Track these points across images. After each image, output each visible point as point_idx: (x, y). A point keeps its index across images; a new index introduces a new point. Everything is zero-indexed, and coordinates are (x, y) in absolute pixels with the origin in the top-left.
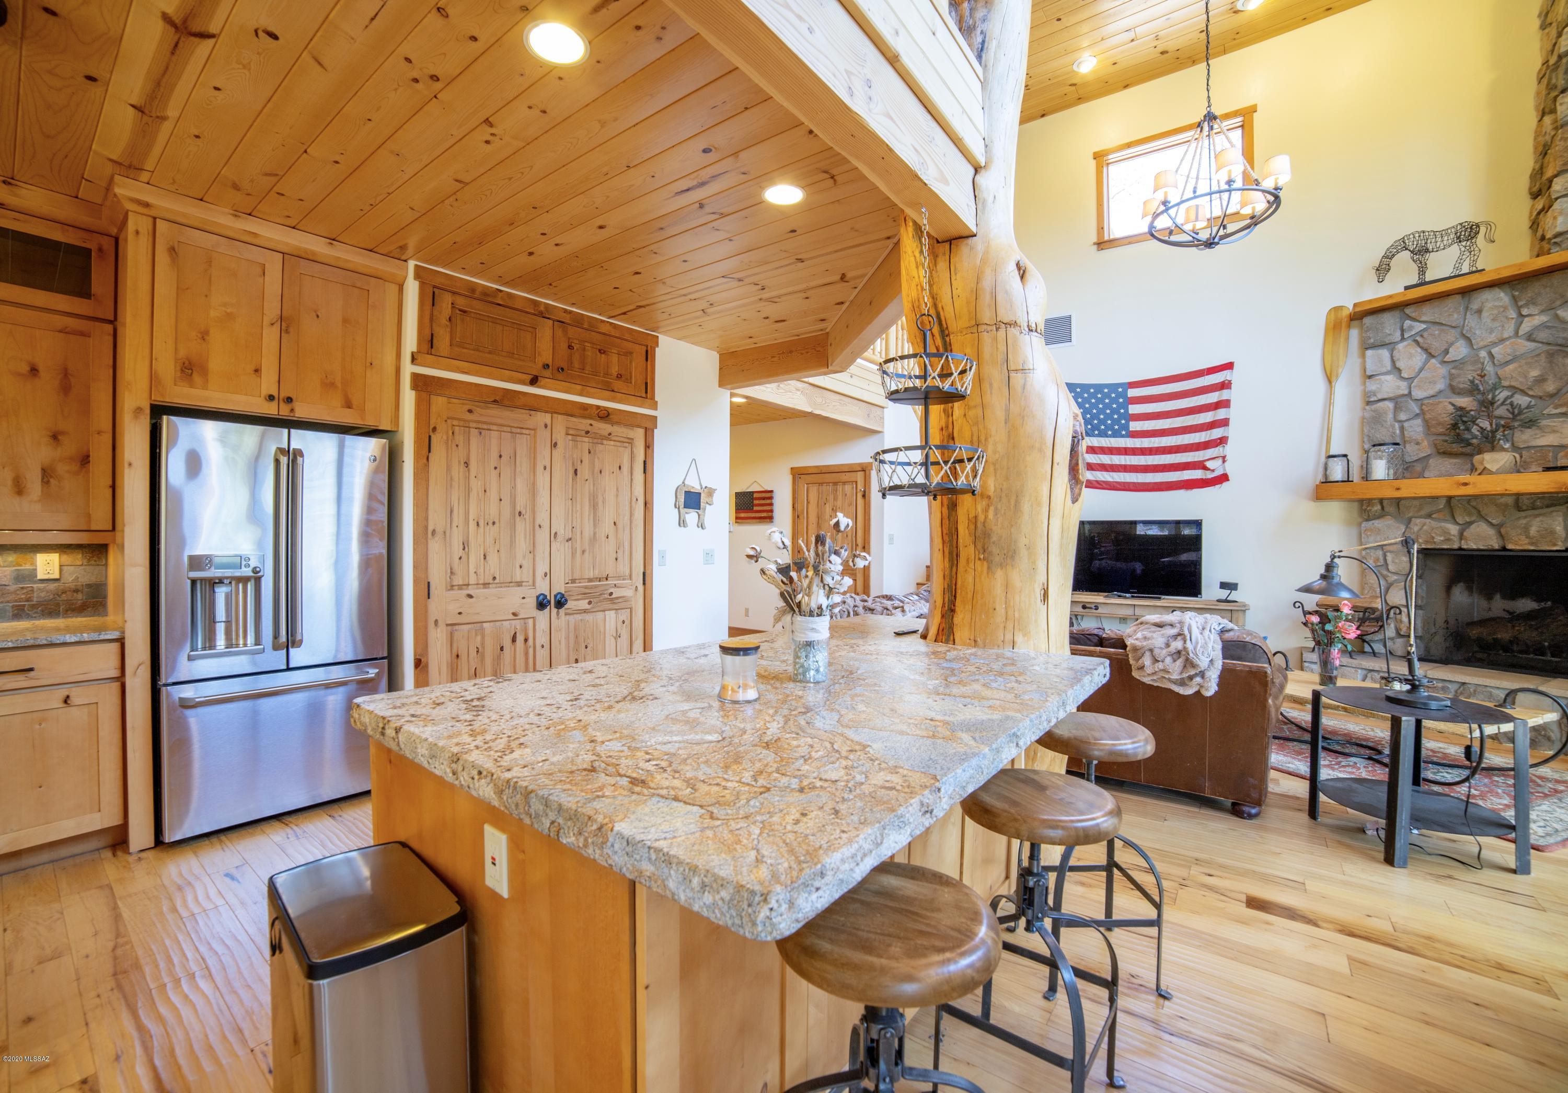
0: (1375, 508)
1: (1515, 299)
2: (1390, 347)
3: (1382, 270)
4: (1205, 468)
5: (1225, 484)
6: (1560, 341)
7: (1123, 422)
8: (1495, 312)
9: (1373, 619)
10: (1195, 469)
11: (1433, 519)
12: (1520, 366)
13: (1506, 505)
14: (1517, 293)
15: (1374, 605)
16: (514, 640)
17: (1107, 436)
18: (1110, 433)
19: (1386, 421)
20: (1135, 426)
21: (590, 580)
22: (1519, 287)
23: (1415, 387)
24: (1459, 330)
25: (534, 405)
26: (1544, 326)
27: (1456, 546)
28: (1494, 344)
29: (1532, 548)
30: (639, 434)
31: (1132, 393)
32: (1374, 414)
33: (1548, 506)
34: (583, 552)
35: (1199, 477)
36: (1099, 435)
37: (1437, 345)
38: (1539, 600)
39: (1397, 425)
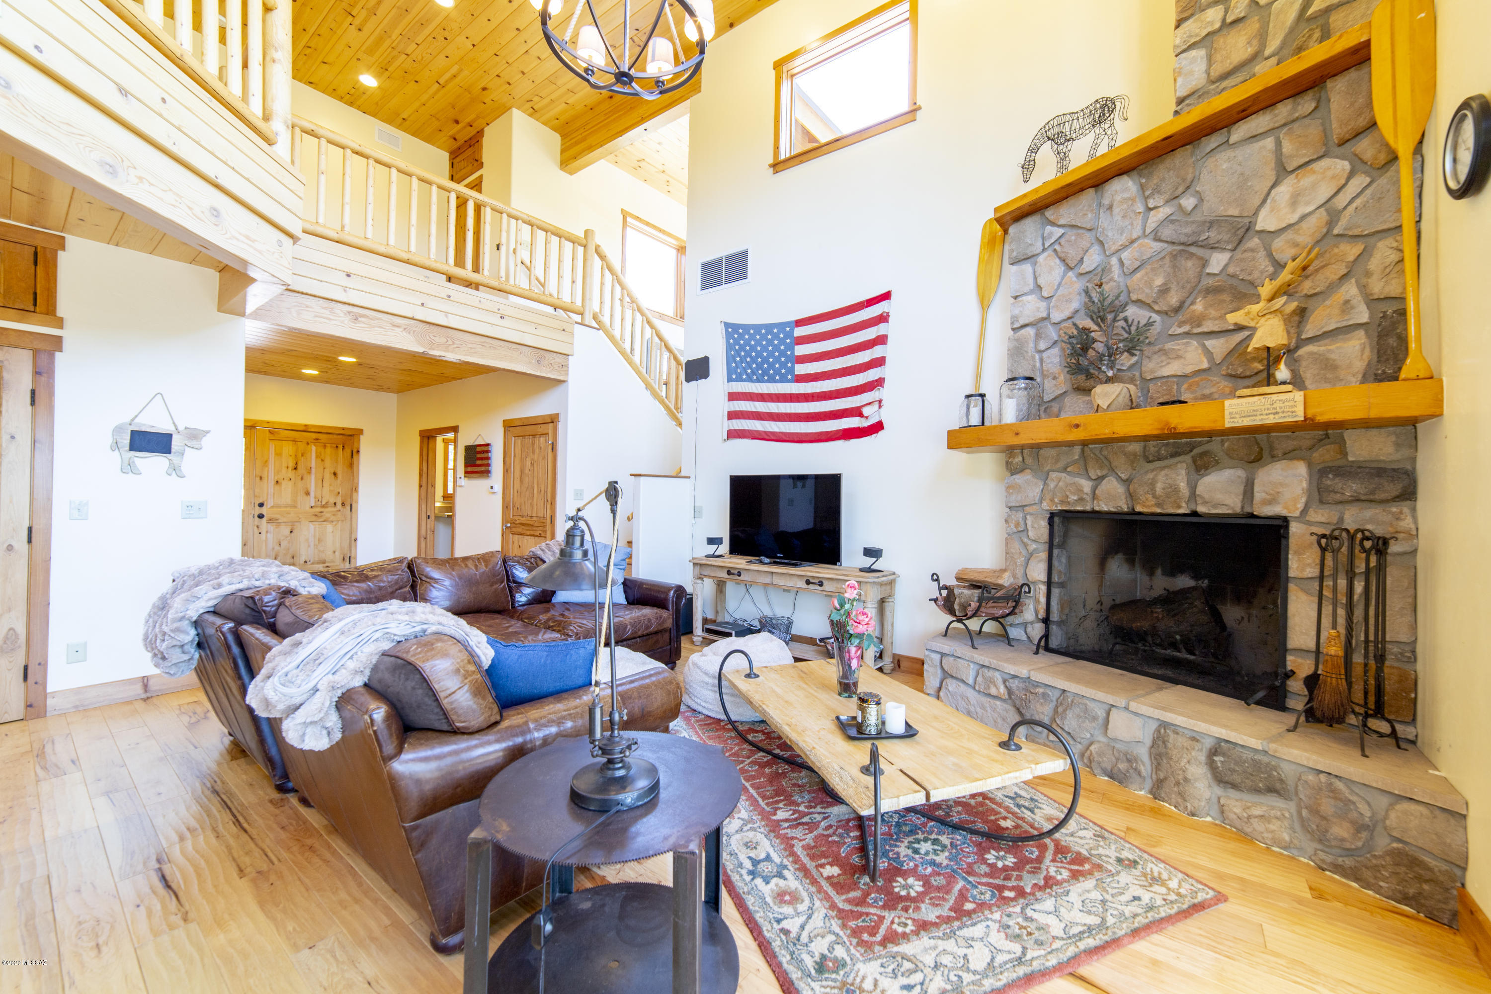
0: (1016, 460)
1: (1142, 188)
2: (1032, 260)
3: (1028, 167)
4: (861, 415)
5: (881, 433)
6: (1183, 239)
7: (789, 365)
8: (1125, 206)
9: (999, 598)
10: (852, 416)
11: (1069, 473)
12: (1147, 274)
13: (1135, 455)
14: (1143, 181)
15: (1000, 582)
17: (775, 382)
18: (777, 378)
19: (1027, 352)
20: (801, 369)
22: (1146, 172)
23: (1053, 307)
24: (1094, 233)
26: (1168, 220)
27: (1088, 508)
28: (1125, 247)
29: (1159, 511)
31: (800, 332)
32: (1015, 343)
33: (1173, 456)
35: (856, 426)
36: (768, 381)
37: (1072, 254)
38: (1196, 577)
39: (1037, 357)
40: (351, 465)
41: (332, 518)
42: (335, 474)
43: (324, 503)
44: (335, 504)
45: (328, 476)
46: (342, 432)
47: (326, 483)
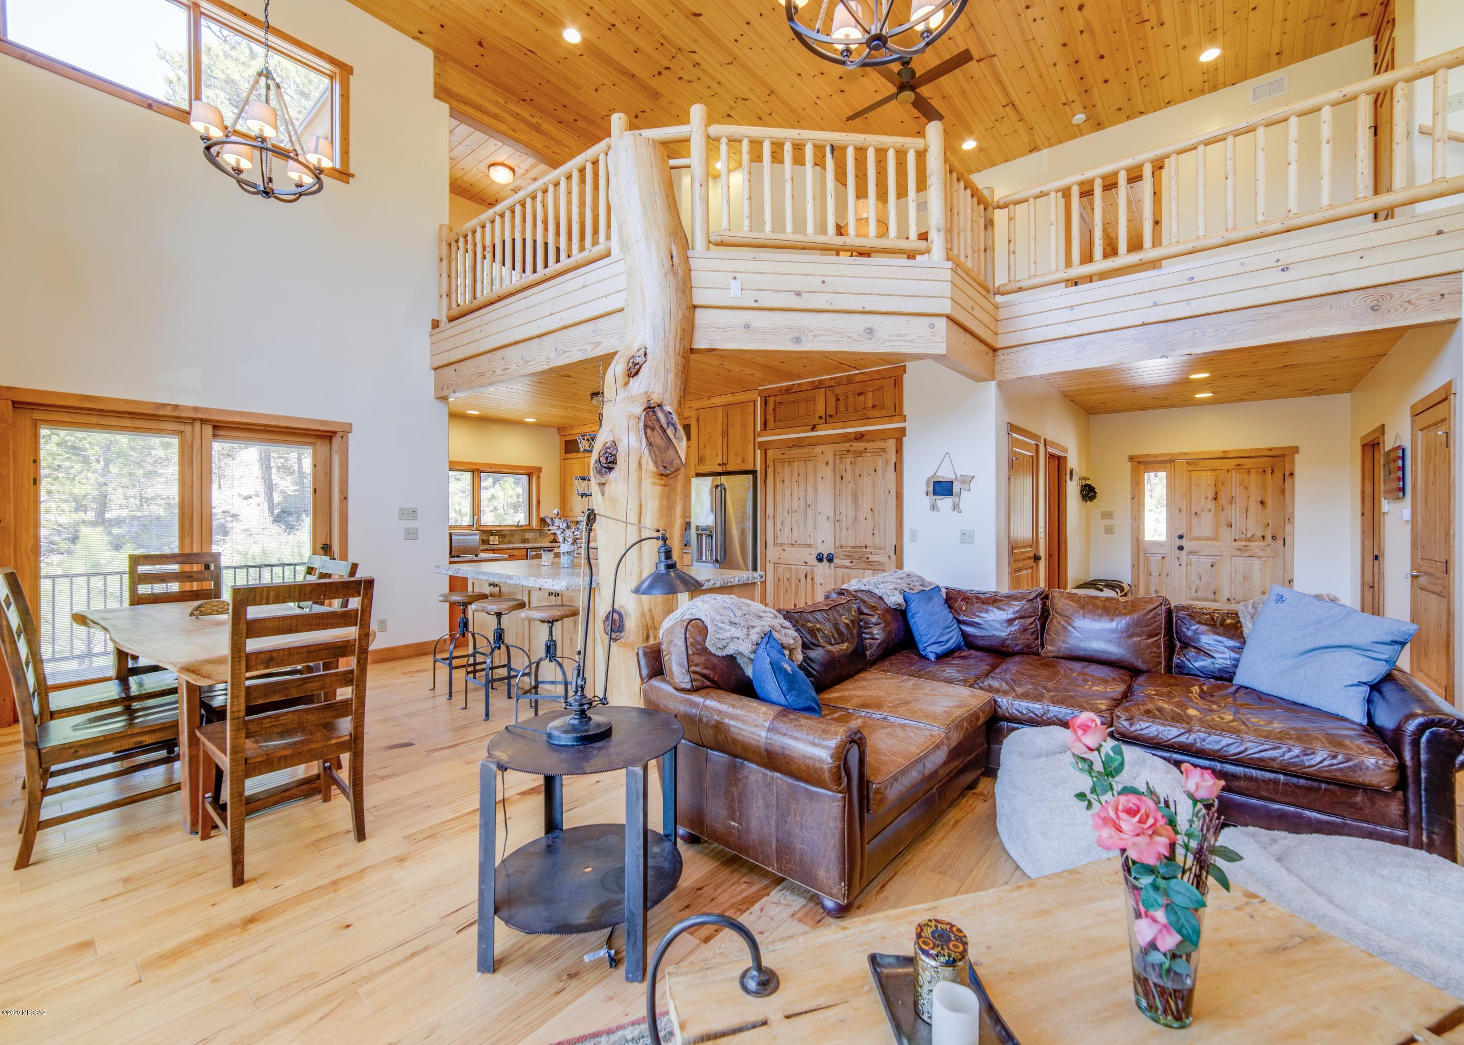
16: (806, 577)
21: (853, 547)
25: (814, 443)
30: (891, 444)
34: (848, 529)
40: (1283, 492)
41: (1260, 553)
42: (1262, 503)
43: (1249, 536)
44: (1263, 537)
45: (1253, 505)
46: (1270, 453)
47: (1252, 513)
